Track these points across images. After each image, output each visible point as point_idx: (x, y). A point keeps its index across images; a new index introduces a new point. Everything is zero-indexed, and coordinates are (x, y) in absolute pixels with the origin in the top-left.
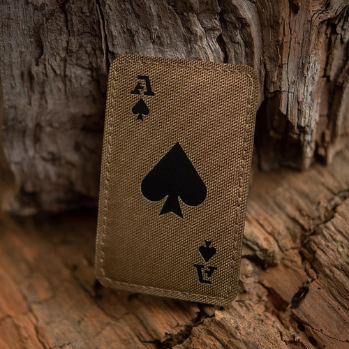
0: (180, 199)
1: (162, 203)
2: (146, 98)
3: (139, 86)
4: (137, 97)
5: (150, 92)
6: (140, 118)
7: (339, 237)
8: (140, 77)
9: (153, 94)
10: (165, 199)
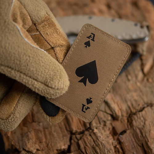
0: (87, 80)
1: (81, 78)
2: (91, 42)
3: (90, 36)
4: (88, 40)
5: (93, 40)
6: (86, 47)
7: (142, 119)
8: (92, 33)
9: (94, 41)
10: (82, 78)
